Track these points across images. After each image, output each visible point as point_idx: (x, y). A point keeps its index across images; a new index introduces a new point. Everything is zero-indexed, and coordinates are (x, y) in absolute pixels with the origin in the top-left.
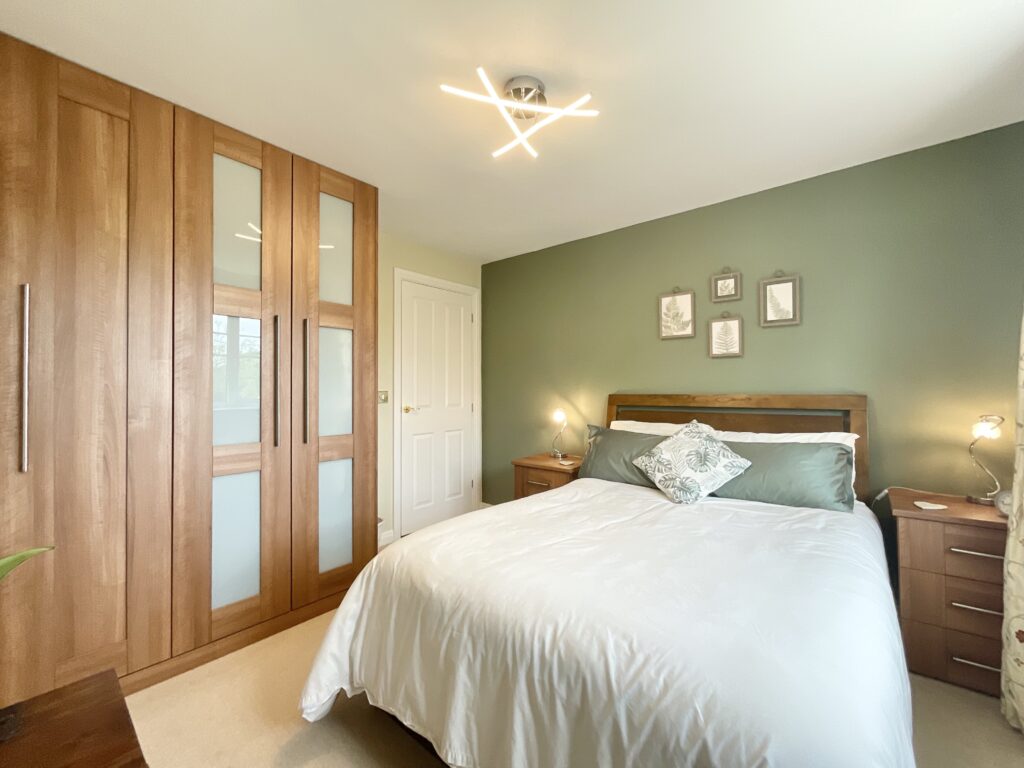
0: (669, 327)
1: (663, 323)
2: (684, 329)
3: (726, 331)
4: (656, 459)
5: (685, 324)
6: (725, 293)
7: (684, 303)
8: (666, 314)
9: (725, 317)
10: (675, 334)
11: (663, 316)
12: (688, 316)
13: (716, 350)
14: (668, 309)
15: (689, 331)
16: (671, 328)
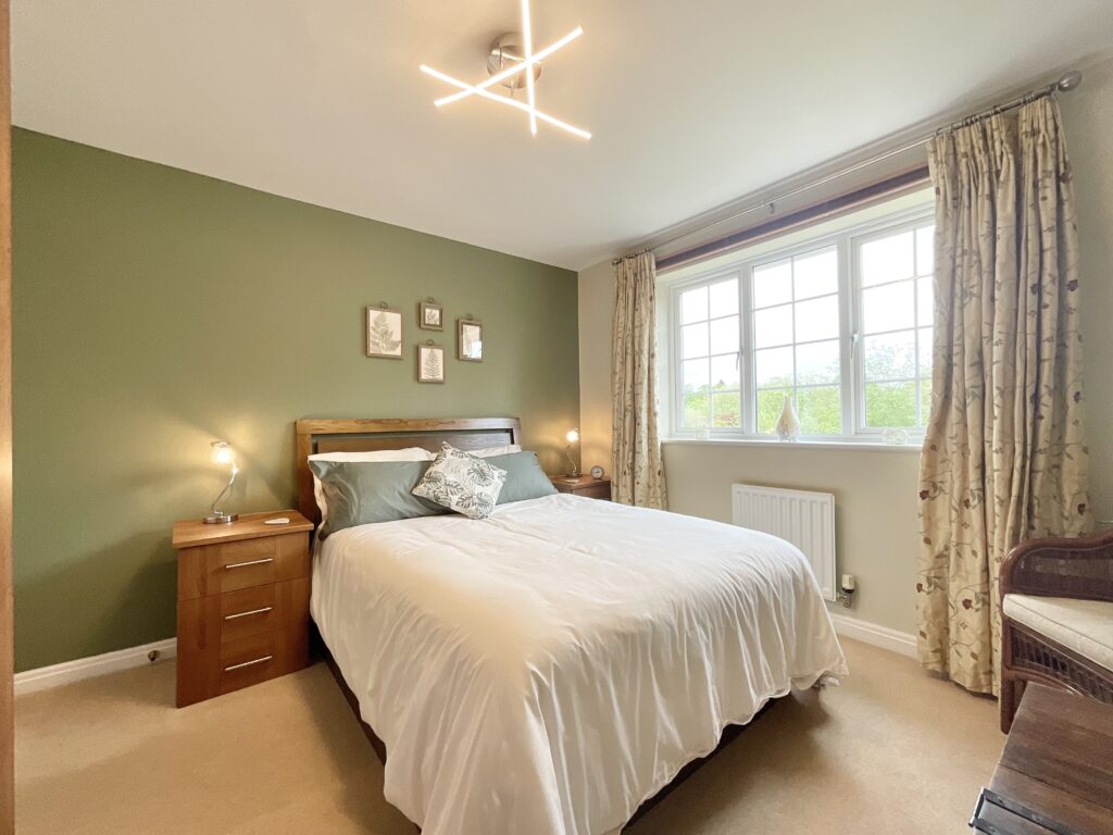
0: (378, 344)
1: (371, 339)
2: (393, 349)
3: (433, 358)
4: (443, 482)
5: (394, 345)
6: (432, 322)
7: (393, 321)
8: (374, 329)
9: (431, 344)
10: (384, 353)
11: (371, 331)
12: (397, 336)
13: (424, 376)
14: (376, 323)
15: (398, 352)
16: (378, 346)
